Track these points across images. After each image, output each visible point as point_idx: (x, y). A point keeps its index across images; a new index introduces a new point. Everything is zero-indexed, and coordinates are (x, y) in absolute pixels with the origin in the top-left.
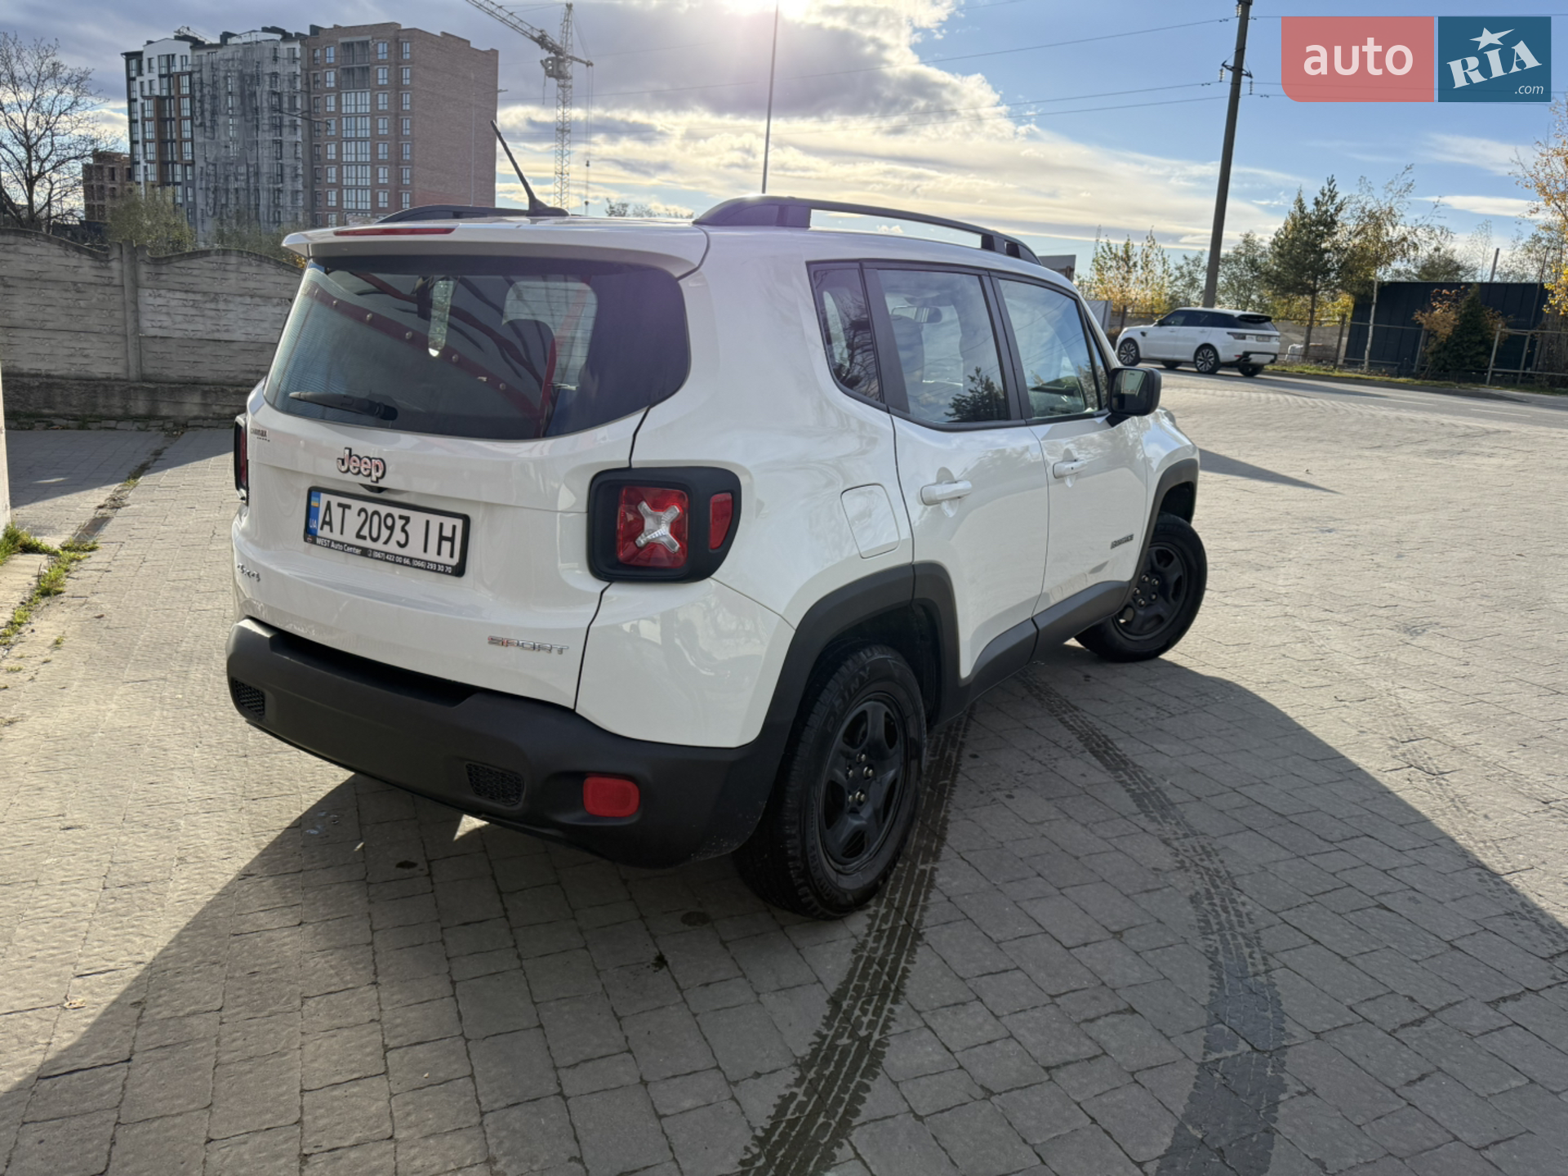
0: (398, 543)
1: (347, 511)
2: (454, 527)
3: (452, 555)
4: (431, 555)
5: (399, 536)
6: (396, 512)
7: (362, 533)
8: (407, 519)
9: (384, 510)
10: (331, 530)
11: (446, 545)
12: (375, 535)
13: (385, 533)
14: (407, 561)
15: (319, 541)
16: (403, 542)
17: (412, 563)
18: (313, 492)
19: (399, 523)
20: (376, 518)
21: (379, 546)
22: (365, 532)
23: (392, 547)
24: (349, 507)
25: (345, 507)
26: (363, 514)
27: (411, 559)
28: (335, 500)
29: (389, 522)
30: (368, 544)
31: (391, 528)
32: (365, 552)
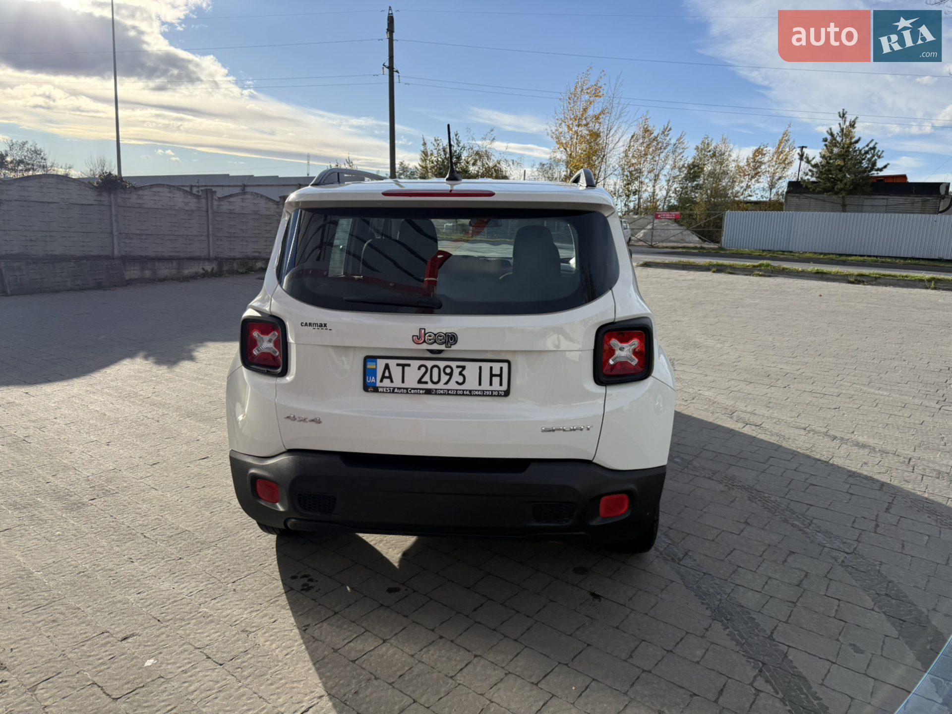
0: (457, 383)
1: (406, 368)
2: (501, 368)
3: (501, 384)
4: (485, 386)
5: (456, 377)
6: (453, 364)
7: (424, 380)
8: (464, 368)
9: (442, 364)
10: (392, 381)
11: (496, 380)
12: (435, 379)
13: (445, 378)
14: (468, 393)
15: (380, 390)
16: (461, 380)
17: (471, 393)
18: (367, 359)
19: (456, 371)
20: (435, 371)
21: (440, 386)
22: (427, 378)
23: (452, 385)
24: (409, 365)
25: (403, 366)
26: (423, 369)
27: (470, 391)
28: (392, 363)
29: (448, 370)
30: (430, 386)
31: (451, 375)
32: (428, 392)
